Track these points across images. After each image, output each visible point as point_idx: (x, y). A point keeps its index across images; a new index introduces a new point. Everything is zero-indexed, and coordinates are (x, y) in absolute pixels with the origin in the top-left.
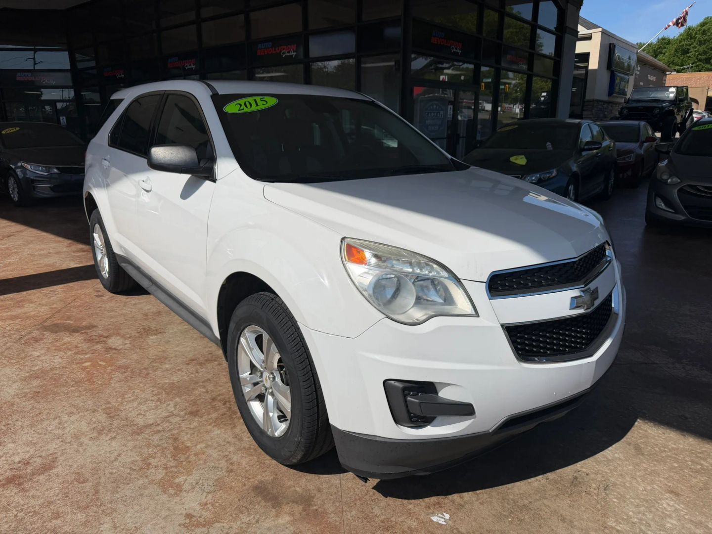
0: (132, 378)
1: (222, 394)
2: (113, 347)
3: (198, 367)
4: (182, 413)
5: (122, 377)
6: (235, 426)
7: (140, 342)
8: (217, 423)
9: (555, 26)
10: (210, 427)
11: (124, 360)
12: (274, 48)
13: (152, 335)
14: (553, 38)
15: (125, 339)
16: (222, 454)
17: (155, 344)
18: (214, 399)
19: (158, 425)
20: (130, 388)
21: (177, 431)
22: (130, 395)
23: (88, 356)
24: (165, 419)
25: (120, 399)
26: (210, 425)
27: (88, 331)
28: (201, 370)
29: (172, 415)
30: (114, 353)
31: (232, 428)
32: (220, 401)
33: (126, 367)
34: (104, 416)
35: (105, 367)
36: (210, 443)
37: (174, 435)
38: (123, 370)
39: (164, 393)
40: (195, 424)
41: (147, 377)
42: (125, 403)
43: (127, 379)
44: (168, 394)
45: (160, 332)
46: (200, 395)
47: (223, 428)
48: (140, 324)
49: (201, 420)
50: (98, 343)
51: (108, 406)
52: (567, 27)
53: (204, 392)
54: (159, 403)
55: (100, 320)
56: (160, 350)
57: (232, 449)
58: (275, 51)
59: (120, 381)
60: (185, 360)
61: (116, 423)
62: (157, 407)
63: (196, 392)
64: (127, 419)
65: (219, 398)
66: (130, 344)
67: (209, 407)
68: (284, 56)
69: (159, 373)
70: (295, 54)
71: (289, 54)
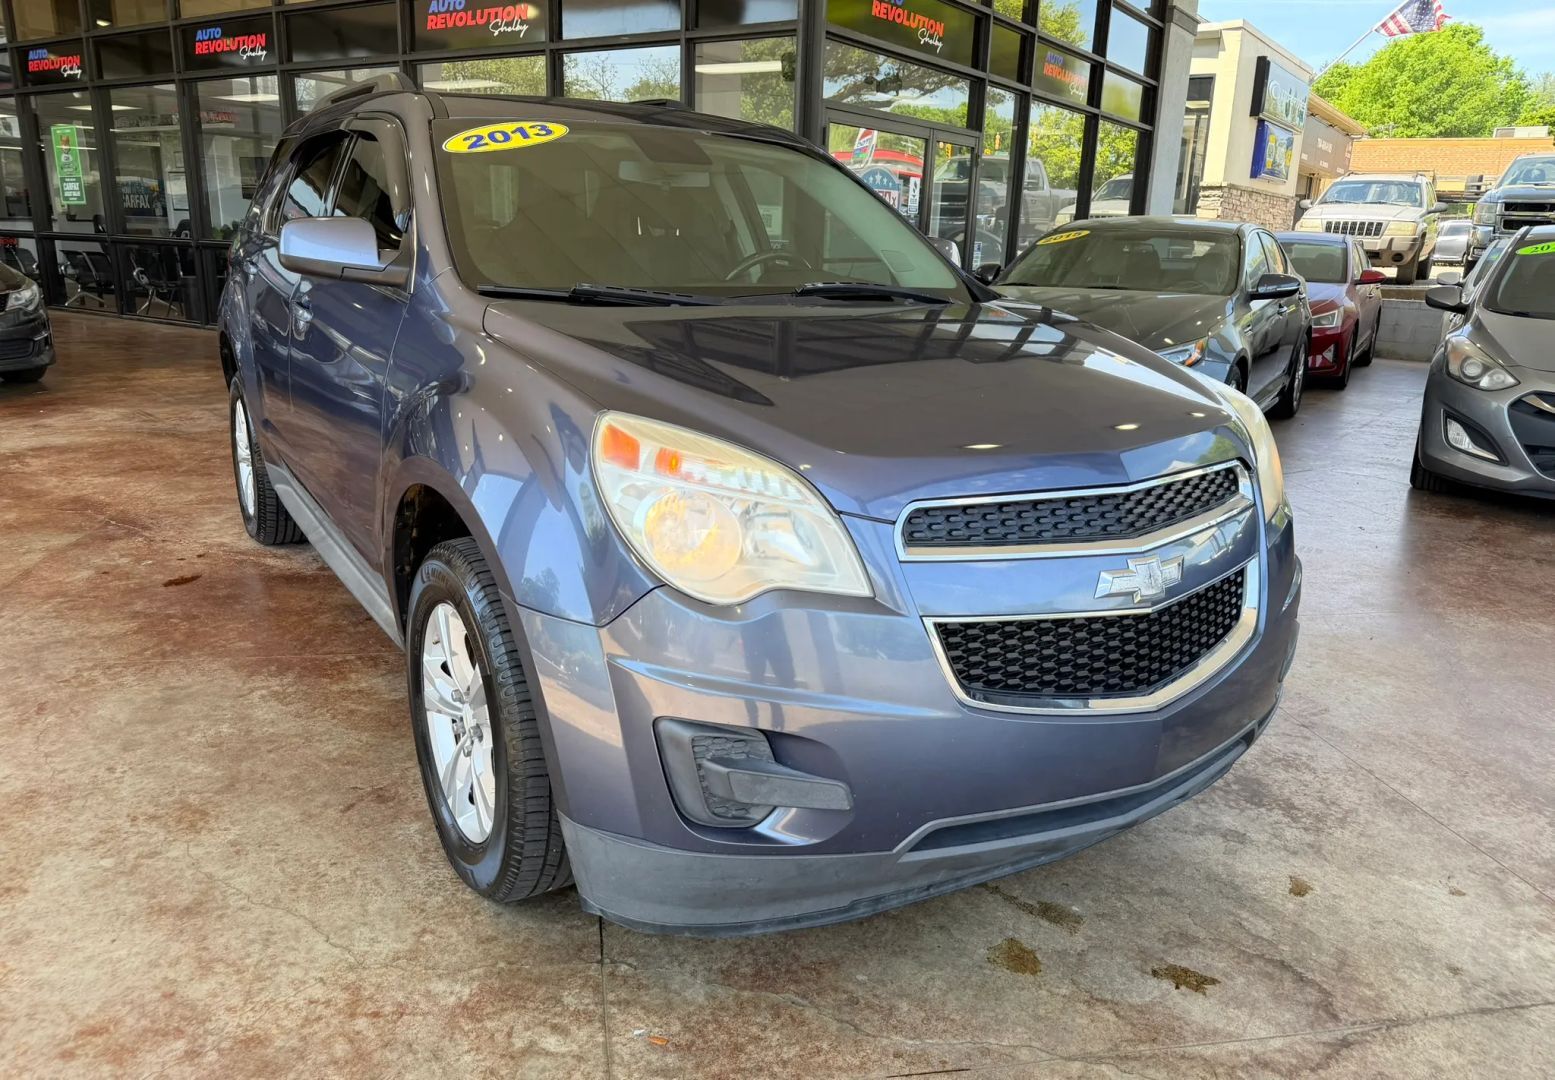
9: (1149, 6)
12: (470, 13)
14: (1142, 32)
52: (1175, 7)
58: (474, 18)
68: (496, 33)
70: (525, 27)
71: (509, 29)
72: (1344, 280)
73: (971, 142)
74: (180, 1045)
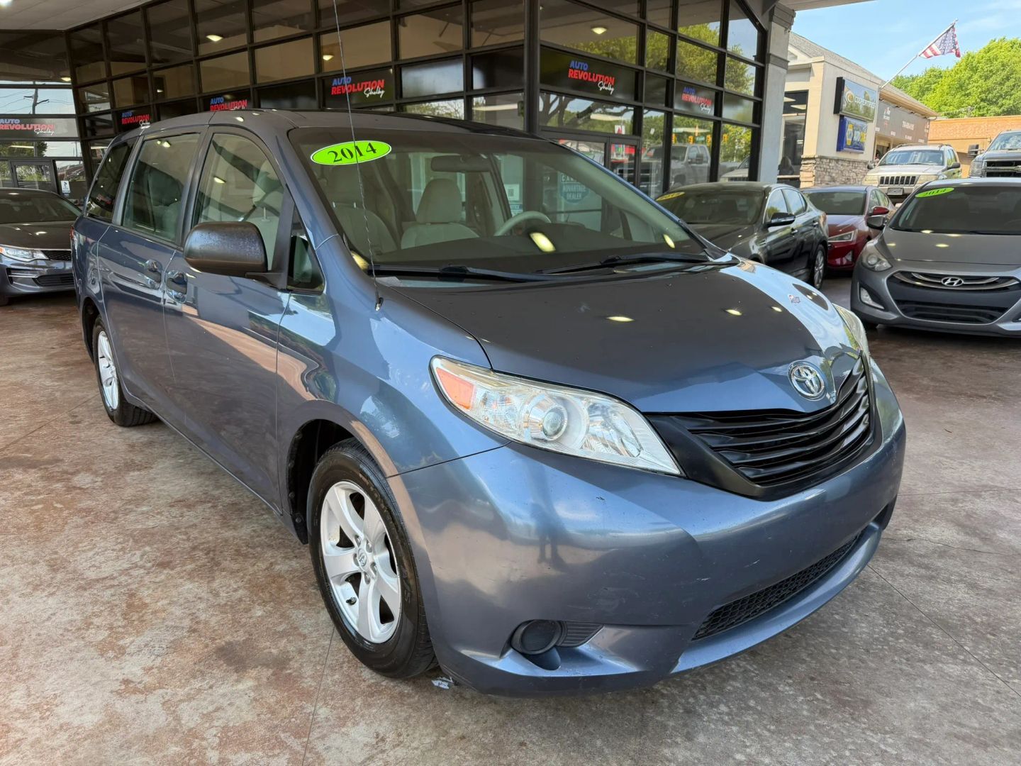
0: (93, 523)
1: (209, 542)
2: (78, 486)
3: (185, 510)
4: (149, 565)
5: (80, 521)
6: (214, 579)
7: (115, 479)
8: (191, 576)
9: (755, 54)
10: (181, 580)
11: (89, 502)
12: (354, 85)
13: (134, 470)
14: (753, 72)
15: (97, 476)
16: (189, 612)
17: (135, 482)
18: (194, 548)
19: (114, 578)
20: (88, 535)
21: (137, 585)
22: (86, 544)
23: (42, 497)
24: (125, 572)
25: (71, 549)
26: (182, 578)
27: (50, 466)
28: (188, 513)
29: (136, 566)
30: (77, 494)
31: (209, 582)
32: (202, 550)
33: (88, 511)
34: (47, 568)
35: (61, 510)
36: (175, 599)
37: (132, 590)
38: (84, 514)
39: (131, 540)
40: (163, 577)
41: (114, 521)
42: (77, 553)
43: (86, 525)
44: (136, 541)
45: (146, 467)
46: (178, 543)
47: (197, 582)
48: (122, 457)
49: (171, 572)
50: (58, 481)
51: (54, 556)
52: (770, 54)
53: (184, 540)
54: (121, 553)
55: (70, 453)
56: (140, 489)
57: (202, 606)
59: (77, 527)
60: (169, 501)
61: (59, 576)
62: (118, 558)
63: (174, 540)
64: (75, 571)
65: (202, 547)
66: (102, 482)
67: (186, 557)
68: (368, 95)
69: (131, 517)
70: (383, 92)
71: (375, 93)
72: (862, 213)
73: (635, 143)
74: (210, 505)
